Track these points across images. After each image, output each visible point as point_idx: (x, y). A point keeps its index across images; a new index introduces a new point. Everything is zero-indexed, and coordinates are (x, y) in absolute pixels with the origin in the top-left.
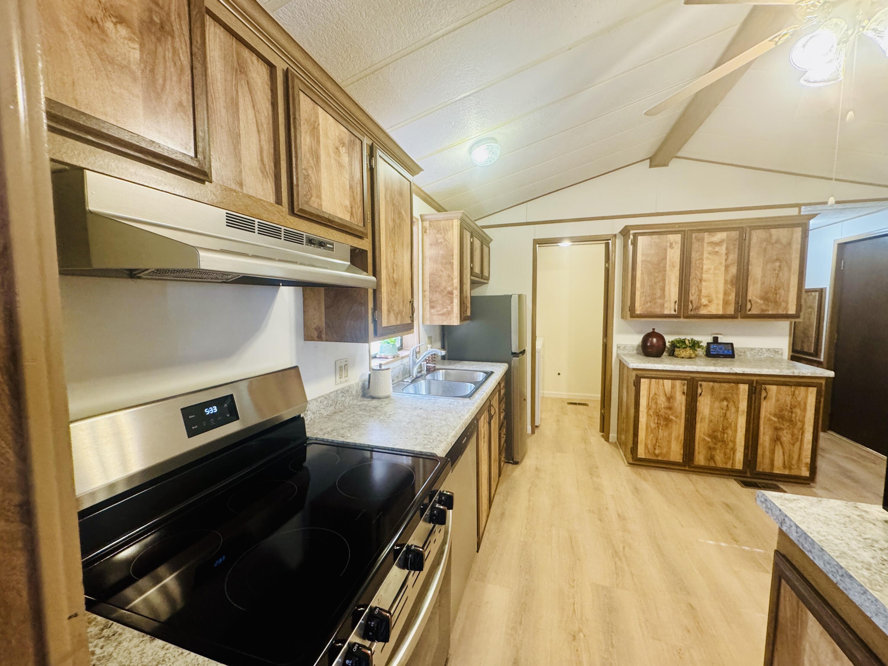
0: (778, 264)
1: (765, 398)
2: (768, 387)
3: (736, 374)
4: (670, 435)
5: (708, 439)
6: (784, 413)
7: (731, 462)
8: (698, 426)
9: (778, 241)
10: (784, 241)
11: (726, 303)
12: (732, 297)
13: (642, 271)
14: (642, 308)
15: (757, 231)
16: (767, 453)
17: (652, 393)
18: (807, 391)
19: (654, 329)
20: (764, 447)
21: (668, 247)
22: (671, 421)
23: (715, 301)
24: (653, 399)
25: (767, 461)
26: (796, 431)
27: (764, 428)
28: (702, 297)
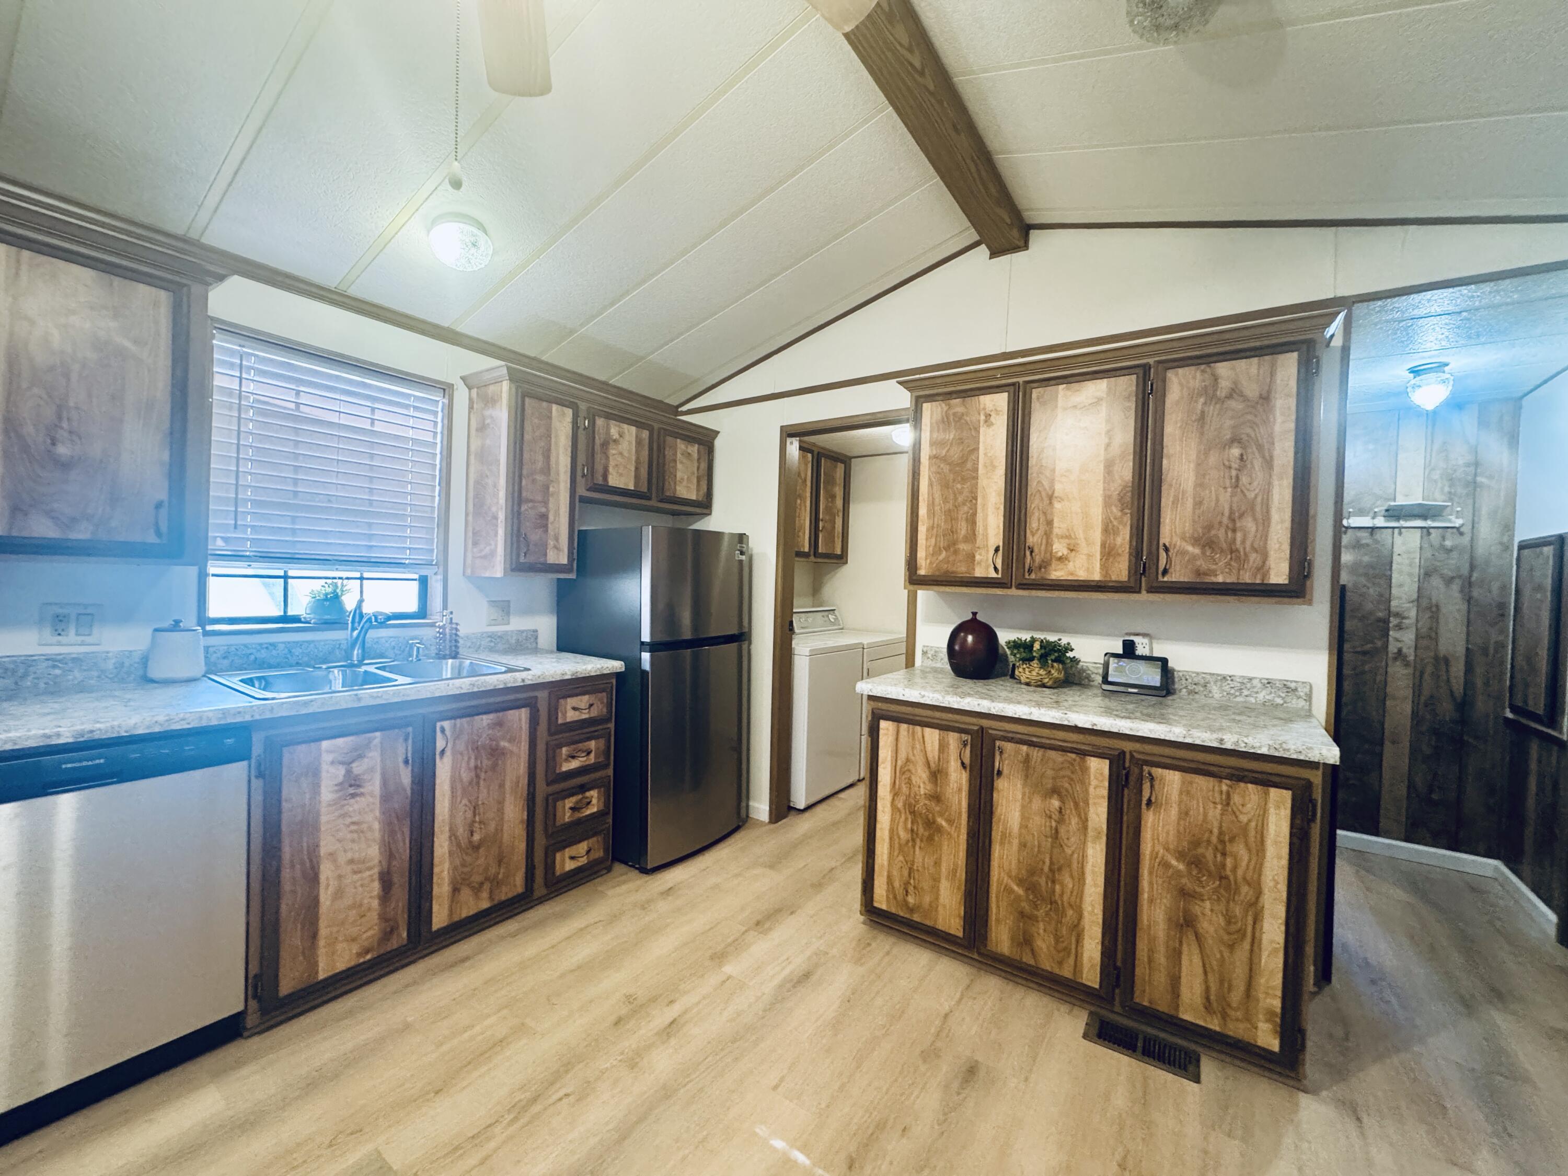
0: (1236, 451)
1: (1149, 803)
2: (1158, 772)
3: (1076, 729)
4: (937, 863)
5: (1019, 891)
6: (1200, 850)
7: (1071, 960)
8: (996, 851)
9: (1235, 392)
10: (1251, 390)
11: (1108, 553)
12: (1123, 538)
13: (930, 479)
14: (931, 563)
15: (1180, 371)
16: (1161, 958)
17: (902, 756)
18: (1267, 794)
19: (975, 614)
20: (1152, 940)
21: (982, 423)
22: (939, 829)
23: (1084, 549)
24: (902, 772)
25: (1161, 978)
26: (1238, 911)
27: (1151, 883)
28: (1055, 540)
